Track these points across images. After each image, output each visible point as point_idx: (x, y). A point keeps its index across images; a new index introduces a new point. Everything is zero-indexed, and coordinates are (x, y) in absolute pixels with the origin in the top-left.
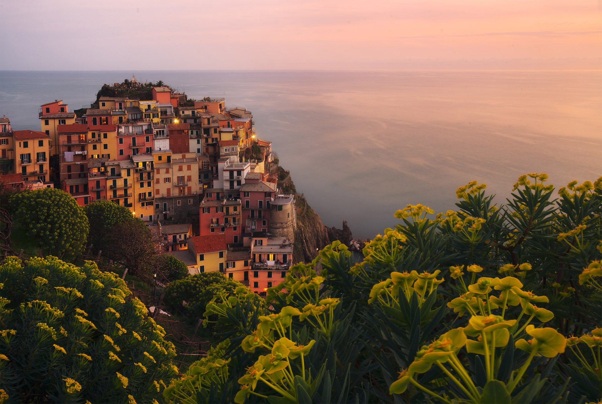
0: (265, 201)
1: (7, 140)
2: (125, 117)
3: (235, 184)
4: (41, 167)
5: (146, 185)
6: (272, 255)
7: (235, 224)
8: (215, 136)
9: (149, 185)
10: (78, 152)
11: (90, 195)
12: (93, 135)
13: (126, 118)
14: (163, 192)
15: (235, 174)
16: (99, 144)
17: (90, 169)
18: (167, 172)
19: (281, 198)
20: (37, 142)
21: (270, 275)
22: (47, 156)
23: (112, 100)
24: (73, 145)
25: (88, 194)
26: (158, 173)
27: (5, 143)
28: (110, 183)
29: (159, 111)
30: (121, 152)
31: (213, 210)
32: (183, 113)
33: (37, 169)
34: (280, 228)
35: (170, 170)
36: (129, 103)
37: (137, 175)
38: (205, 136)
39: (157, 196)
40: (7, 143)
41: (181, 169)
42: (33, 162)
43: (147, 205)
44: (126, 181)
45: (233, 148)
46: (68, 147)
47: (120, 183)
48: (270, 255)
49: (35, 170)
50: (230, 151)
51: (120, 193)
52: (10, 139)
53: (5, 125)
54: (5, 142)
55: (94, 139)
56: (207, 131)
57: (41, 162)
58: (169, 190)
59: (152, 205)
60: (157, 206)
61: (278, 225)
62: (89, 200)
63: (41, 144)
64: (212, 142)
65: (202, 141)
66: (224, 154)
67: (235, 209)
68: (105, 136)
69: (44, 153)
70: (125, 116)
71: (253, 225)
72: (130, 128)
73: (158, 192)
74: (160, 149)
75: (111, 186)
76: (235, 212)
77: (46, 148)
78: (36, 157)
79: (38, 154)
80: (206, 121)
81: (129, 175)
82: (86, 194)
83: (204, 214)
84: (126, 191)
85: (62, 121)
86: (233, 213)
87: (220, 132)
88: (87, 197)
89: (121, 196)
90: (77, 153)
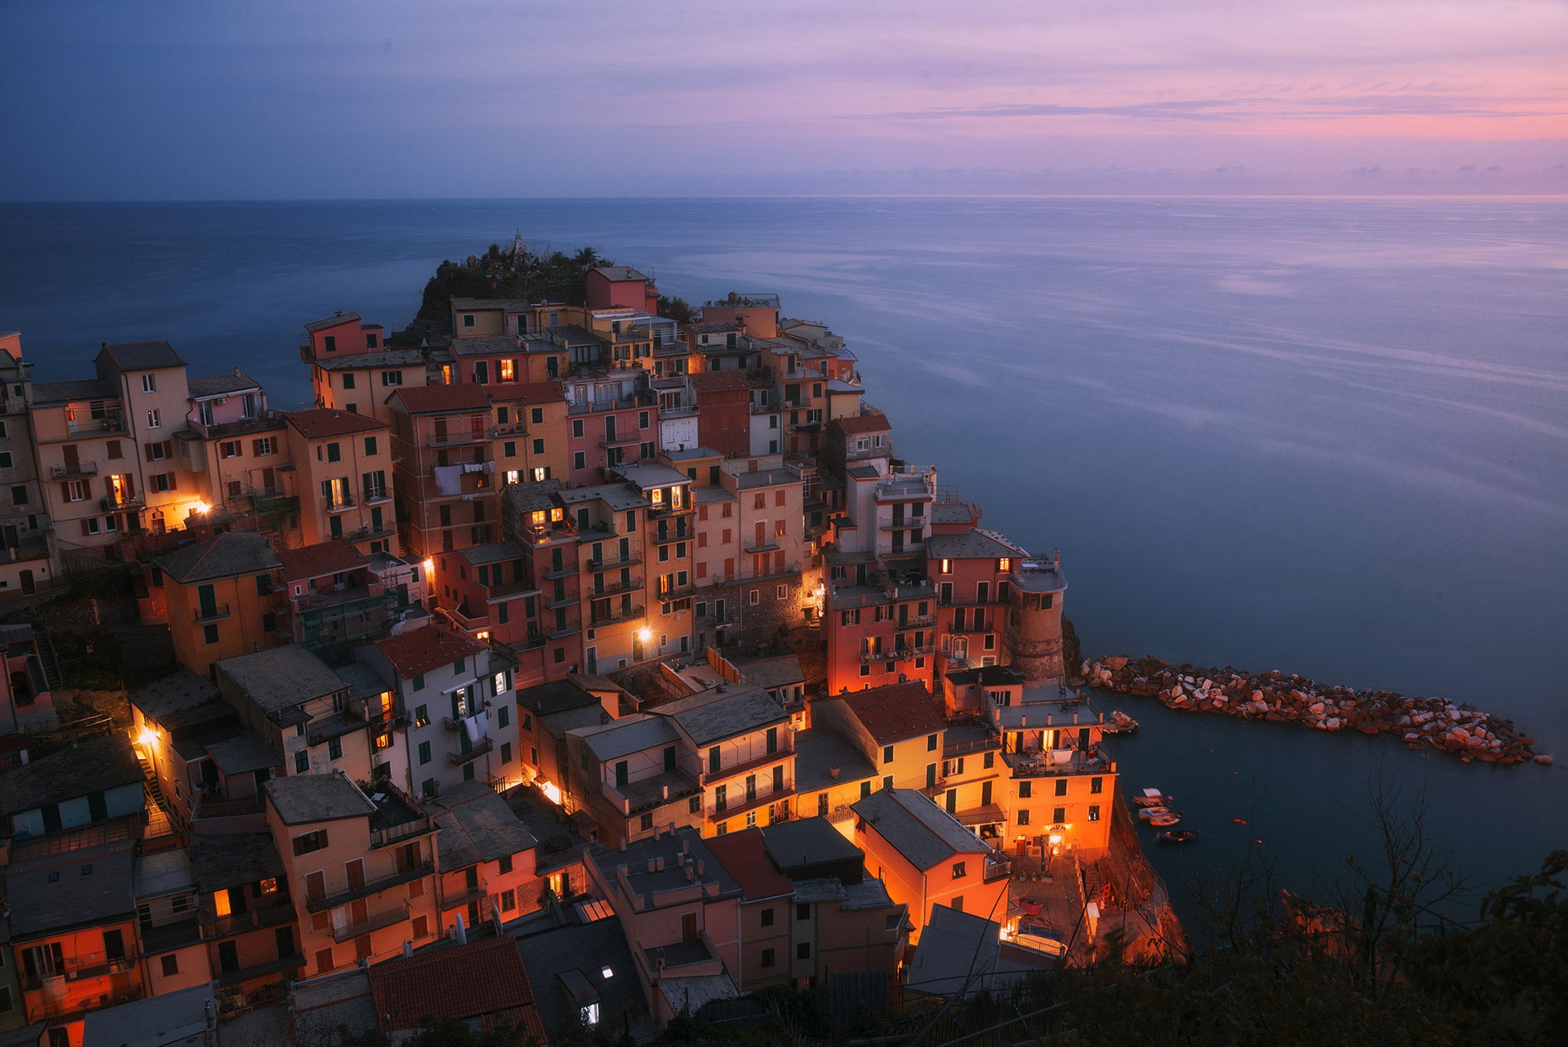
0: (995, 584)
1: (274, 439)
2: (564, 359)
3: (907, 538)
4: (376, 513)
5: (672, 552)
6: (1051, 733)
7: (921, 650)
8: (817, 404)
9: (681, 553)
10: (472, 466)
11: (540, 592)
12: (503, 416)
13: (567, 361)
14: (716, 570)
15: (908, 510)
16: (522, 440)
17: (526, 516)
18: (727, 513)
19: (1029, 573)
20: (360, 441)
21: (1061, 790)
22: (389, 483)
23: (491, 306)
24: (455, 448)
25: (533, 588)
26: (704, 516)
27: (268, 451)
28: (586, 553)
29: (651, 337)
30: (580, 461)
31: (867, 614)
32: (705, 340)
33: (368, 522)
34: (1043, 656)
35: (734, 508)
36: (548, 316)
37: (652, 527)
38: (789, 404)
39: (701, 583)
40: (275, 451)
41: (760, 504)
42: (356, 501)
43: (675, 610)
44: (624, 543)
45: (878, 437)
46: (440, 452)
47: (611, 551)
48: (1046, 733)
49: (362, 525)
50: (871, 446)
51: (612, 578)
52: (279, 435)
53: (250, 397)
54: (267, 445)
55: (503, 426)
56: (793, 391)
57: (374, 503)
58: (729, 563)
59: (688, 607)
60: (701, 609)
61: (1041, 648)
62: (536, 606)
63: (371, 448)
64: (809, 421)
65: (784, 419)
66: (855, 455)
67: (923, 610)
68: (538, 417)
69: (381, 473)
70: (564, 355)
71: (958, 650)
72: (590, 389)
73: (702, 569)
74: (682, 446)
75: (589, 562)
76: (923, 618)
77: (383, 462)
78: (362, 489)
79: (366, 477)
80: (784, 364)
81: (631, 527)
82: (526, 589)
83: (845, 627)
84: (625, 574)
85: (392, 375)
86: (917, 622)
87: (829, 394)
88: (532, 598)
89: (614, 589)
90: (468, 468)
